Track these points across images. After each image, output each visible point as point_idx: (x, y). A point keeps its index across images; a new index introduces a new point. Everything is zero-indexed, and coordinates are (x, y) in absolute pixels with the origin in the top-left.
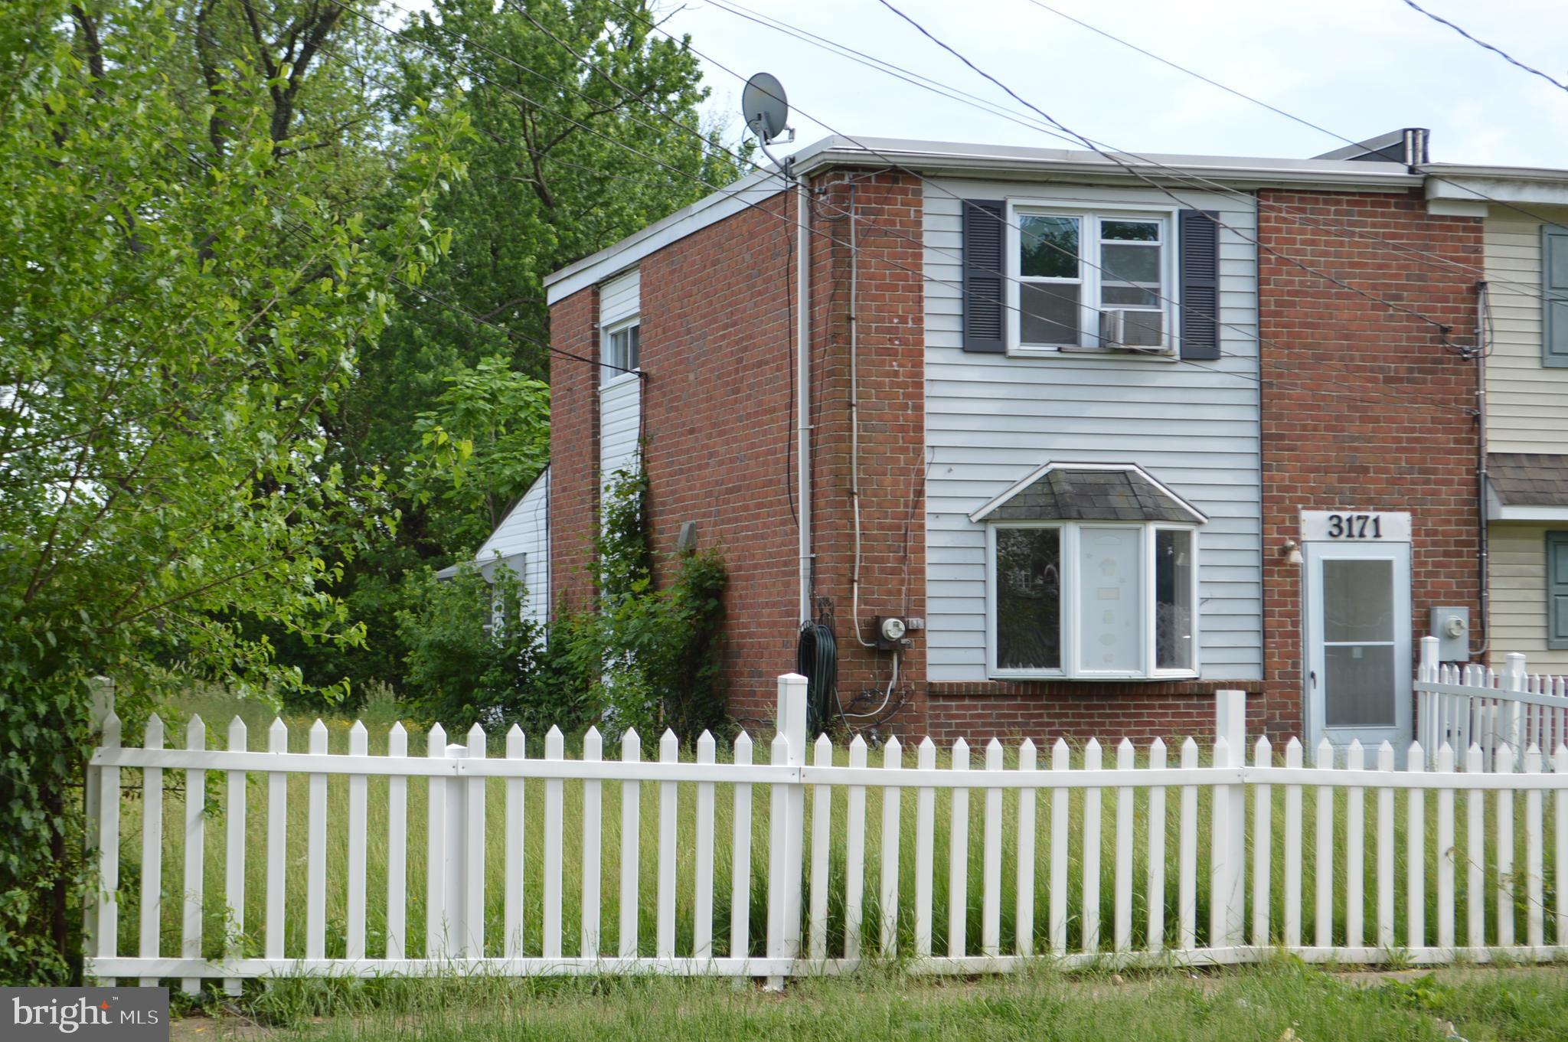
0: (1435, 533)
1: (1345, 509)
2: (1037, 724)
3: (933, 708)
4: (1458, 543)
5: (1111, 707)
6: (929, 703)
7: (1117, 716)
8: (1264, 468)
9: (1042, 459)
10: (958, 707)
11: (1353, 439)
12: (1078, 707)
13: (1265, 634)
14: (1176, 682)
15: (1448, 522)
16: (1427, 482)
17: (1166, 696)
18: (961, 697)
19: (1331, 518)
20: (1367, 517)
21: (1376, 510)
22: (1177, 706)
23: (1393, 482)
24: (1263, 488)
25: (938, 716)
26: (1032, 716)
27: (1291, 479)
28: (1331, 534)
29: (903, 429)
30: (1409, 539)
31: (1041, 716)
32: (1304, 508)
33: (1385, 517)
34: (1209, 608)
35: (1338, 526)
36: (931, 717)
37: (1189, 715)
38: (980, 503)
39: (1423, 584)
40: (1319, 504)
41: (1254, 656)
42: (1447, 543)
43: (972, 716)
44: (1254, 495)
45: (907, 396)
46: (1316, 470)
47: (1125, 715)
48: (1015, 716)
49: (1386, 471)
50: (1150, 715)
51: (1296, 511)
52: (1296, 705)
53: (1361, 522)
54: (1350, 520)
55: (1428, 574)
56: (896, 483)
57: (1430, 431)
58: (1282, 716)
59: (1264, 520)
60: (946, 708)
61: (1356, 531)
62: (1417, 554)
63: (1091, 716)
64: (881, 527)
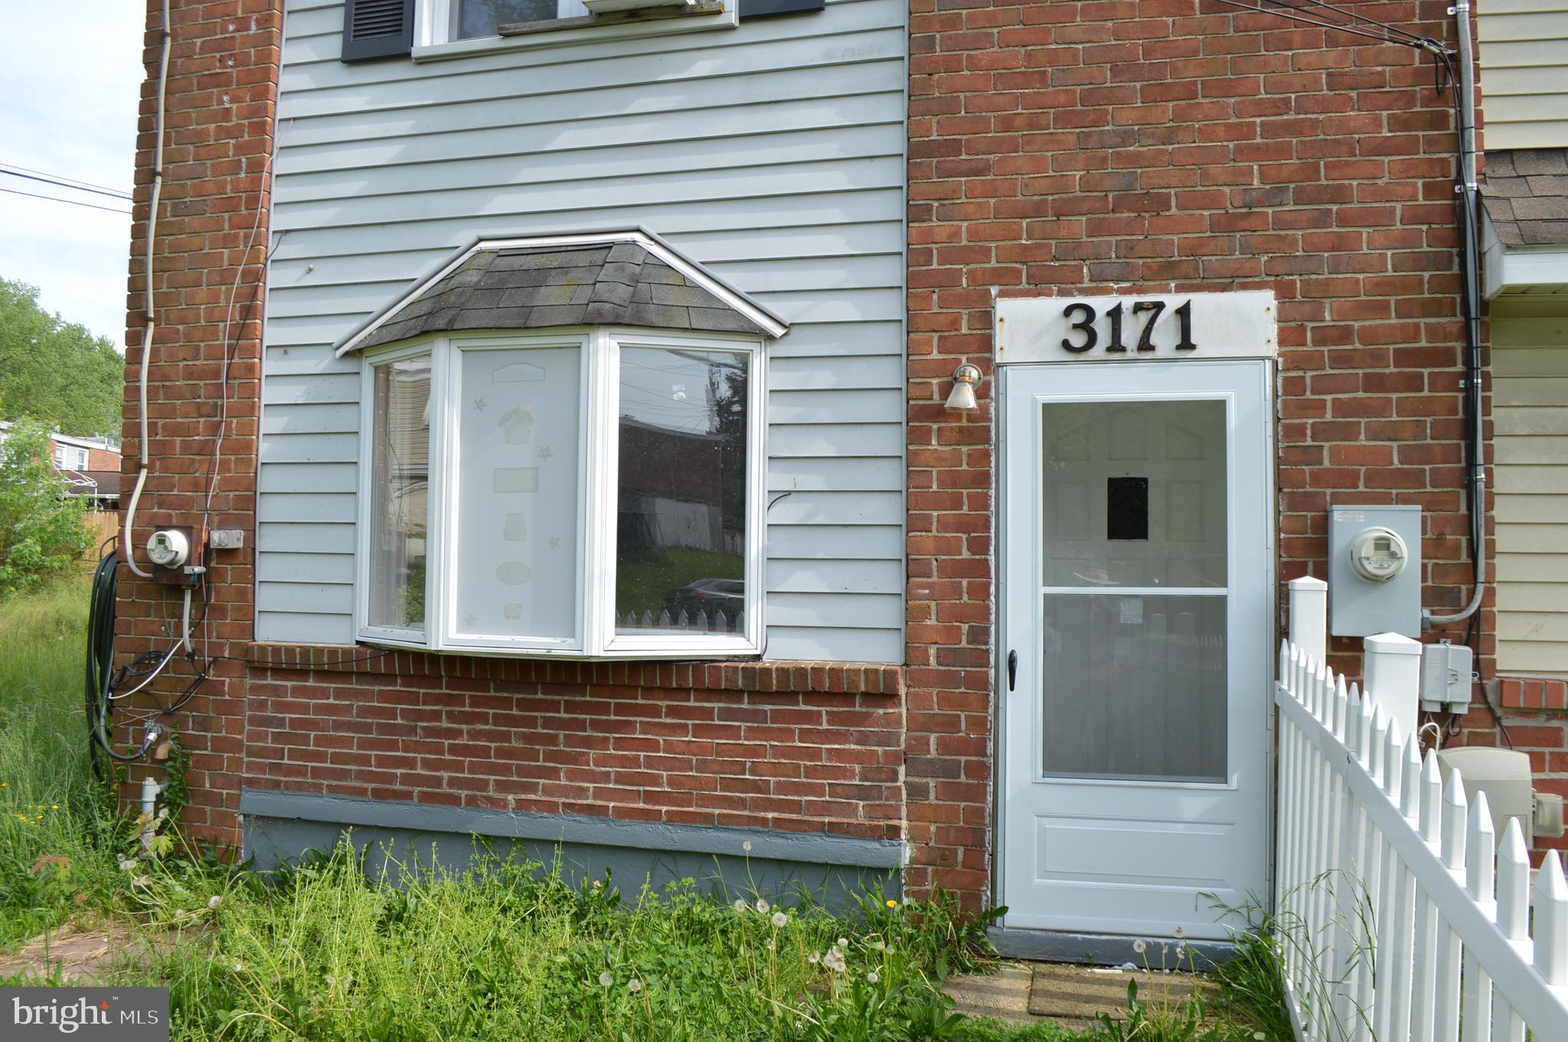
0: (1345, 335)
1: (1107, 292)
2: (430, 732)
3: (255, 689)
4: (1401, 357)
5: (570, 707)
6: (249, 681)
7: (581, 725)
8: (915, 213)
9: (463, 236)
10: (296, 691)
11: (1126, 137)
12: (507, 703)
13: (913, 568)
14: (698, 664)
15: (1382, 309)
16: (1323, 219)
17: (683, 692)
18: (303, 673)
19: (1068, 312)
20: (1159, 306)
21: (1180, 289)
22: (708, 713)
23: (1227, 224)
24: (914, 256)
25: (262, 705)
26: (421, 715)
27: (973, 234)
28: (1066, 345)
29: (231, 205)
30: (1273, 350)
31: (436, 716)
32: (1002, 294)
33: (1202, 303)
34: (786, 513)
35: (1087, 327)
36: (251, 703)
37: (734, 732)
38: (352, 325)
39: (1312, 455)
40: (1038, 287)
41: (890, 613)
42: (1378, 358)
43: (319, 709)
44: (893, 273)
45: (240, 149)
46: (1038, 210)
47: (596, 725)
48: (392, 714)
49: (1211, 201)
50: (647, 728)
51: (987, 301)
52: (979, 724)
53: (1144, 317)
54: (1115, 314)
55: (1322, 432)
56: (214, 298)
57: (1324, 106)
58: (943, 747)
59: (911, 324)
60: (276, 691)
61: (1130, 335)
62: (1293, 386)
63: (531, 722)
64: (190, 374)
